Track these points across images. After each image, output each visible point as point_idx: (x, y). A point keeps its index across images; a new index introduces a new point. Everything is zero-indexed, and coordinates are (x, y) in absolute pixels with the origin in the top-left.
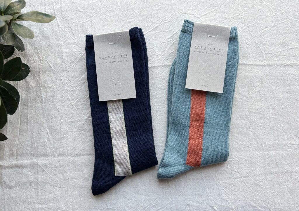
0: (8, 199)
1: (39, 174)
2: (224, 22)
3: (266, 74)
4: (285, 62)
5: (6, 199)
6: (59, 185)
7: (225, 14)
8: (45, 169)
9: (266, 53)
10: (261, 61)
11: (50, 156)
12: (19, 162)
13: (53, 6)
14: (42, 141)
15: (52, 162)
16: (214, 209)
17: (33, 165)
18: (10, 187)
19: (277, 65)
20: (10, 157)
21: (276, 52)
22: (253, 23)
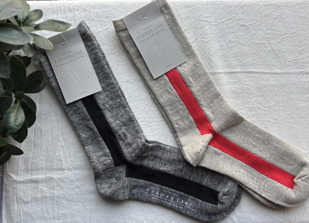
0: (24, 215)
1: (55, 189)
2: (242, 29)
3: (285, 82)
4: (304, 70)
5: (22, 215)
6: (75, 200)
7: (243, 21)
8: (61, 184)
9: (285, 61)
10: (279, 69)
11: (65, 170)
12: (34, 177)
13: (66, 15)
14: (57, 155)
15: (68, 176)
16: (234, 221)
17: (49, 180)
18: (26, 203)
19: (296, 73)
20: (24, 172)
21: (295, 60)
22: (272, 30)
